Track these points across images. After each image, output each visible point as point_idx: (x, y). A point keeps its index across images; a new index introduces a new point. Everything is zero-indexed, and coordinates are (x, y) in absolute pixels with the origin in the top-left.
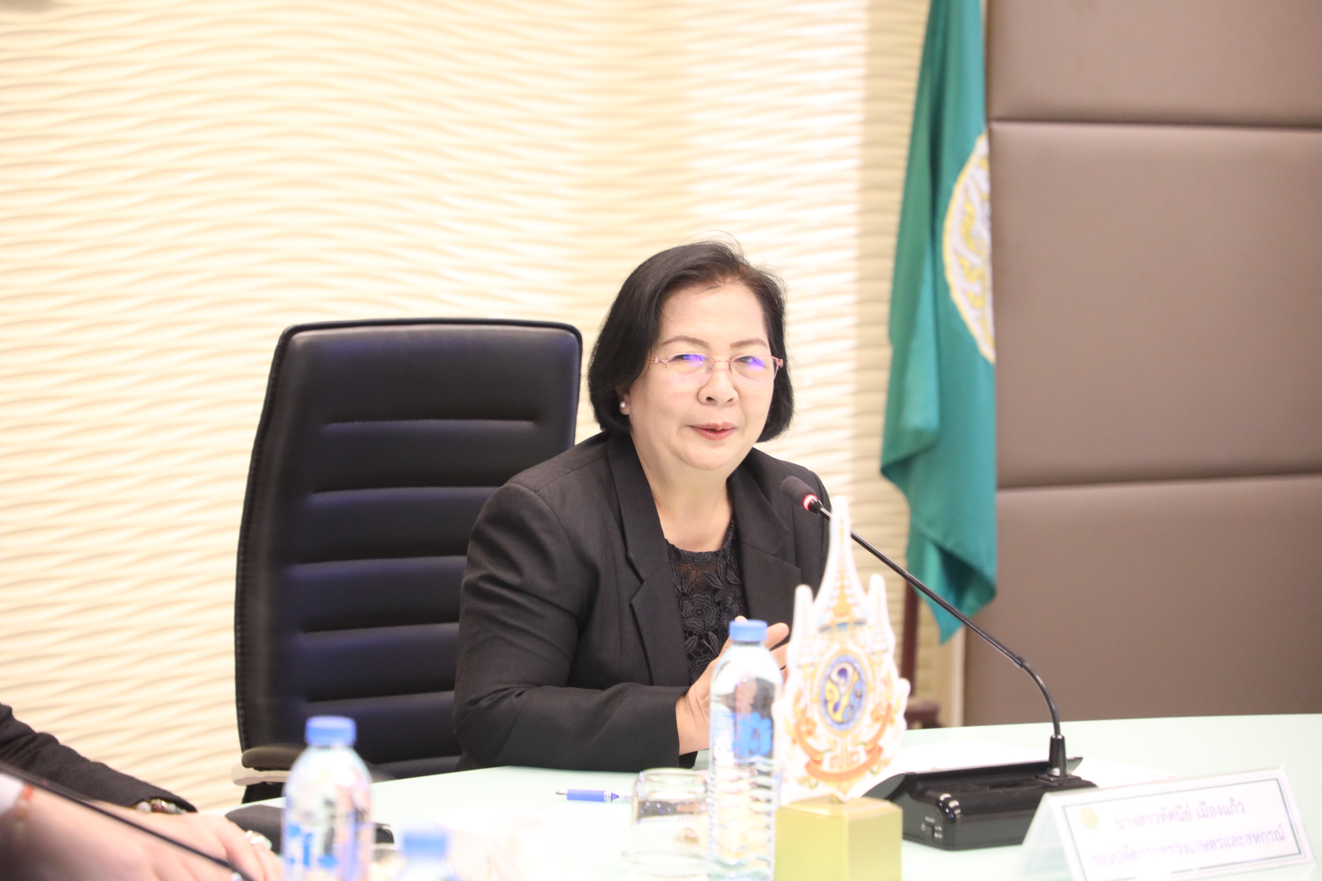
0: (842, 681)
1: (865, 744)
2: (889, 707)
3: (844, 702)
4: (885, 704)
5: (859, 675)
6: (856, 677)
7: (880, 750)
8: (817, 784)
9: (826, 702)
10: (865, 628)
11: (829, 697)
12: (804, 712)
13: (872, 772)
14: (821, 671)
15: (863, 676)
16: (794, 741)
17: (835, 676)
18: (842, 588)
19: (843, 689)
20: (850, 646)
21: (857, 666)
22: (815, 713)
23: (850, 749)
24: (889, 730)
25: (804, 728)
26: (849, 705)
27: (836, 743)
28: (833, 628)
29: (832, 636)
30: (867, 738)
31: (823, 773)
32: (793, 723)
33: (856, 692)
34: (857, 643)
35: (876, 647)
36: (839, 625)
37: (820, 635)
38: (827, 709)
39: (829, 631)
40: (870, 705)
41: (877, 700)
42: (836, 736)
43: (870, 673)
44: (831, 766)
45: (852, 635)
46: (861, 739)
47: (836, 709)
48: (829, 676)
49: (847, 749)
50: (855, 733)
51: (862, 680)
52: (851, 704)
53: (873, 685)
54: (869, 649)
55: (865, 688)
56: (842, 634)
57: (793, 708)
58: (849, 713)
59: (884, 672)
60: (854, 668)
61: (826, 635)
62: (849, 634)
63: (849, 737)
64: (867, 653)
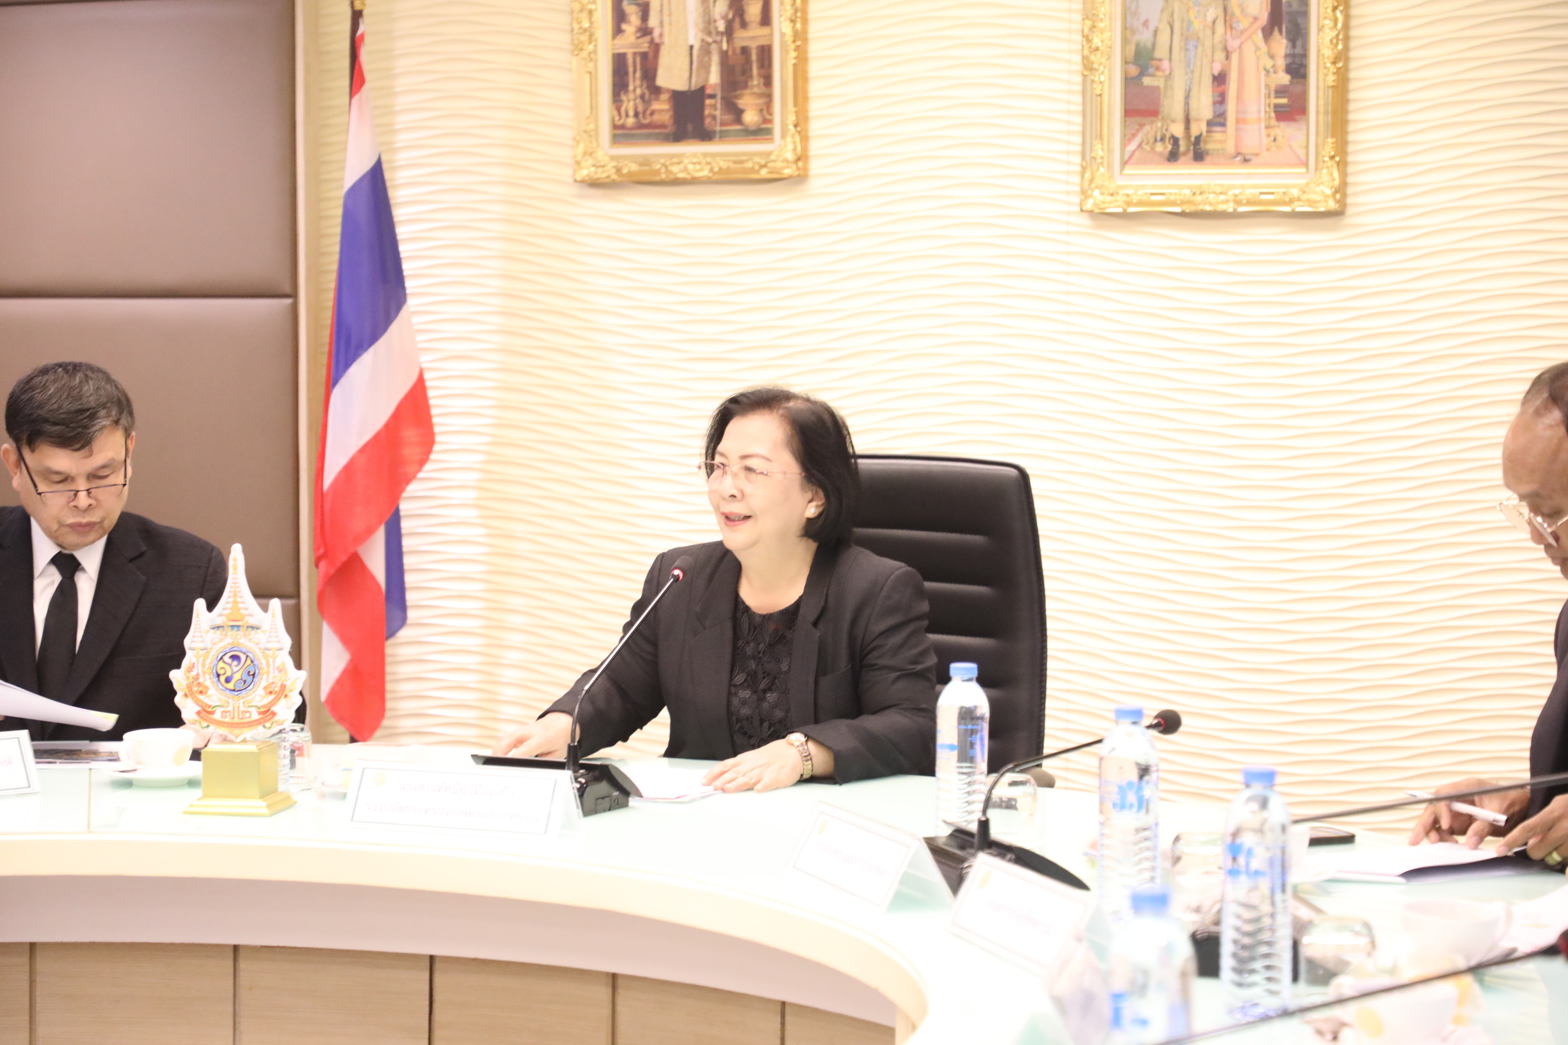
0: (235, 663)
2: (283, 687)
3: (237, 677)
4: (279, 684)
5: (252, 662)
6: (249, 662)
7: (273, 713)
8: (208, 726)
9: (218, 676)
10: (259, 631)
11: (221, 672)
12: (197, 677)
14: (213, 654)
15: (256, 663)
16: (186, 695)
17: (227, 658)
18: (235, 602)
19: (236, 669)
20: (242, 641)
21: (250, 655)
22: (208, 681)
23: (242, 708)
24: (283, 701)
25: (195, 689)
26: (241, 679)
27: (228, 702)
28: (225, 628)
29: (224, 633)
30: (260, 704)
31: (215, 720)
32: (184, 683)
33: (249, 672)
34: (250, 640)
35: (269, 645)
36: (233, 626)
37: (212, 631)
38: (219, 680)
39: (221, 629)
40: (264, 683)
41: (271, 681)
42: (229, 698)
43: (263, 661)
44: (222, 717)
45: (245, 636)
46: (253, 704)
47: (228, 680)
48: (221, 658)
49: (239, 708)
50: (248, 698)
51: (254, 665)
52: (244, 679)
53: (266, 670)
54: (262, 646)
55: (257, 671)
56: (234, 632)
57: (185, 674)
58: (241, 686)
59: (278, 663)
60: (247, 656)
61: (218, 632)
62: (242, 634)
63: (242, 701)
64: (260, 649)
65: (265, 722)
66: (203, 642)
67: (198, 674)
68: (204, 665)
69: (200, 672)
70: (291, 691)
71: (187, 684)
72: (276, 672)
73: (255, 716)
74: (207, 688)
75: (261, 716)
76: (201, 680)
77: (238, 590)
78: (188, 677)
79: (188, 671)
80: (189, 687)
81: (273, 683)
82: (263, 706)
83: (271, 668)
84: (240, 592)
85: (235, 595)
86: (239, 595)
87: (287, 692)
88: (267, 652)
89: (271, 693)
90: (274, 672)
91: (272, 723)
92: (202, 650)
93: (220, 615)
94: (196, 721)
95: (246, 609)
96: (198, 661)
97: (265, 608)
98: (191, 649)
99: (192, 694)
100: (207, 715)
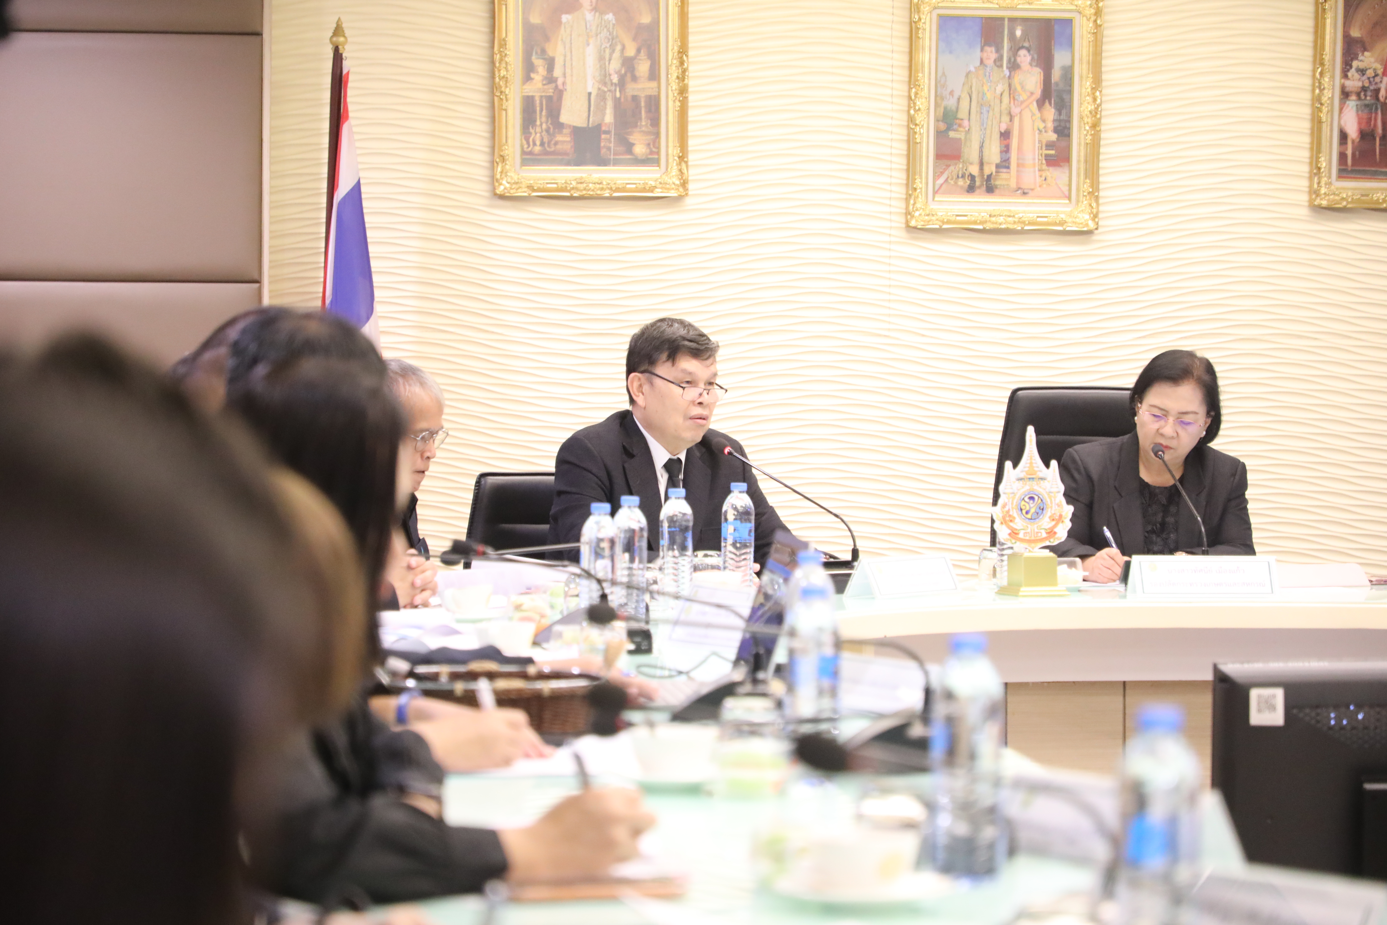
0: (1031, 502)
1: (1046, 530)
2: (1061, 516)
3: (1033, 510)
4: (1058, 514)
5: (1042, 500)
6: (1040, 501)
7: (1055, 533)
8: (1015, 543)
9: (1021, 510)
10: (1045, 481)
11: (1023, 507)
13: (1050, 541)
14: (1017, 497)
15: (1044, 501)
16: (1002, 523)
17: (1026, 499)
18: (1031, 463)
19: (1032, 505)
20: (1036, 487)
21: (1041, 497)
22: (1015, 513)
23: (1036, 530)
24: (1060, 525)
25: (1007, 519)
26: (1036, 512)
27: (1028, 527)
28: (1026, 480)
29: (1025, 483)
30: (1047, 527)
31: (1020, 538)
32: (1001, 515)
33: (1040, 507)
34: (1040, 487)
35: (1052, 490)
36: (1029, 478)
37: (1017, 482)
38: (1022, 513)
39: (1023, 480)
40: (1049, 514)
41: (1053, 512)
42: (1028, 524)
43: (1048, 500)
44: (1024, 536)
45: (1037, 484)
46: (1043, 527)
47: (1027, 513)
48: (1023, 499)
49: (1034, 530)
50: (1040, 524)
51: (1043, 503)
52: (1037, 512)
53: (1050, 505)
54: (1047, 490)
55: (1045, 506)
56: (1031, 482)
57: (1001, 509)
58: (1035, 516)
59: (1057, 501)
60: (1039, 497)
61: (1021, 482)
62: (1035, 483)
63: (1036, 526)
64: (1046, 492)
65: (1050, 538)
66: (1012, 489)
67: (1009, 510)
68: (1012, 504)
69: (1010, 508)
70: (1065, 518)
71: (1003, 516)
72: (1056, 507)
73: (1044, 535)
74: (1014, 518)
75: (1048, 535)
76: (1011, 513)
77: (1033, 455)
78: (1003, 512)
79: (1003, 508)
80: (1004, 518)
81: (1054, 514)
82: (1049, 529)
83: (1053, 505)
84: (1034, 456)
85: (1031, 459)
86: (1033, 458)
87: (1063, 519)
88: (1051, 494)
89: (1053, 520)
90: (1055, 507)
91: (1055, 539)
92: (1011, 494)
93: (1022, 471)
94: (1008, 539)
95: (1038, 467)
96: (1009, 501)
97: (1047, 465)
98: (1004, 493)
99: (1006, 522)
100: (1015, 535)
